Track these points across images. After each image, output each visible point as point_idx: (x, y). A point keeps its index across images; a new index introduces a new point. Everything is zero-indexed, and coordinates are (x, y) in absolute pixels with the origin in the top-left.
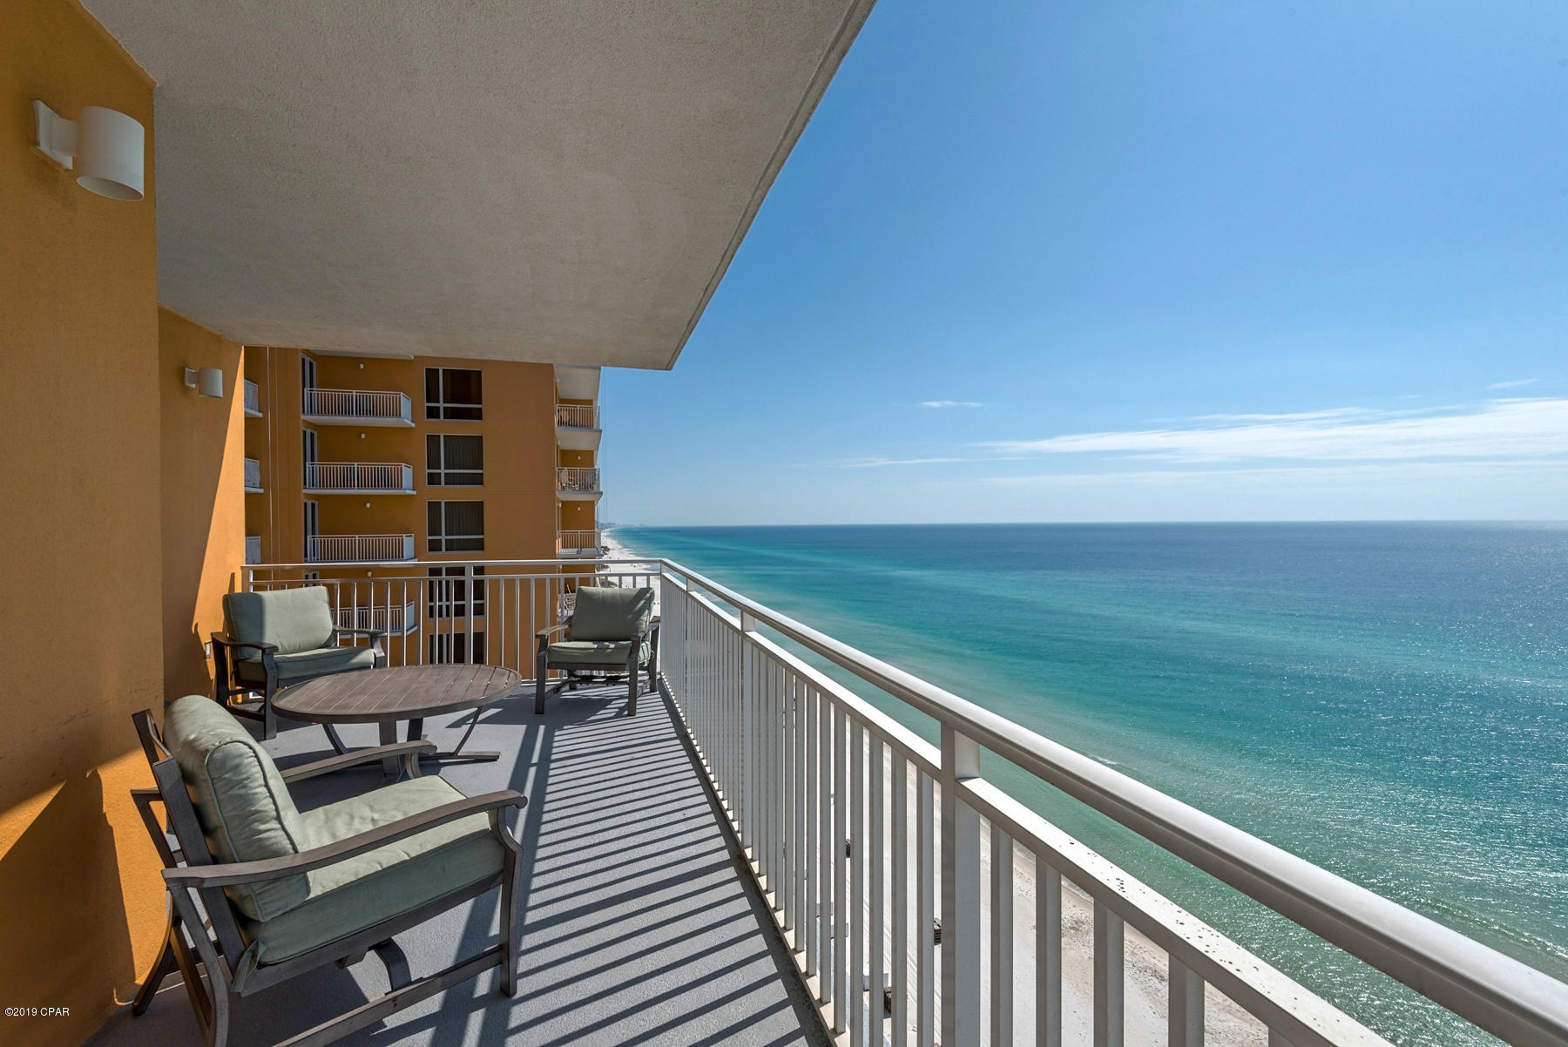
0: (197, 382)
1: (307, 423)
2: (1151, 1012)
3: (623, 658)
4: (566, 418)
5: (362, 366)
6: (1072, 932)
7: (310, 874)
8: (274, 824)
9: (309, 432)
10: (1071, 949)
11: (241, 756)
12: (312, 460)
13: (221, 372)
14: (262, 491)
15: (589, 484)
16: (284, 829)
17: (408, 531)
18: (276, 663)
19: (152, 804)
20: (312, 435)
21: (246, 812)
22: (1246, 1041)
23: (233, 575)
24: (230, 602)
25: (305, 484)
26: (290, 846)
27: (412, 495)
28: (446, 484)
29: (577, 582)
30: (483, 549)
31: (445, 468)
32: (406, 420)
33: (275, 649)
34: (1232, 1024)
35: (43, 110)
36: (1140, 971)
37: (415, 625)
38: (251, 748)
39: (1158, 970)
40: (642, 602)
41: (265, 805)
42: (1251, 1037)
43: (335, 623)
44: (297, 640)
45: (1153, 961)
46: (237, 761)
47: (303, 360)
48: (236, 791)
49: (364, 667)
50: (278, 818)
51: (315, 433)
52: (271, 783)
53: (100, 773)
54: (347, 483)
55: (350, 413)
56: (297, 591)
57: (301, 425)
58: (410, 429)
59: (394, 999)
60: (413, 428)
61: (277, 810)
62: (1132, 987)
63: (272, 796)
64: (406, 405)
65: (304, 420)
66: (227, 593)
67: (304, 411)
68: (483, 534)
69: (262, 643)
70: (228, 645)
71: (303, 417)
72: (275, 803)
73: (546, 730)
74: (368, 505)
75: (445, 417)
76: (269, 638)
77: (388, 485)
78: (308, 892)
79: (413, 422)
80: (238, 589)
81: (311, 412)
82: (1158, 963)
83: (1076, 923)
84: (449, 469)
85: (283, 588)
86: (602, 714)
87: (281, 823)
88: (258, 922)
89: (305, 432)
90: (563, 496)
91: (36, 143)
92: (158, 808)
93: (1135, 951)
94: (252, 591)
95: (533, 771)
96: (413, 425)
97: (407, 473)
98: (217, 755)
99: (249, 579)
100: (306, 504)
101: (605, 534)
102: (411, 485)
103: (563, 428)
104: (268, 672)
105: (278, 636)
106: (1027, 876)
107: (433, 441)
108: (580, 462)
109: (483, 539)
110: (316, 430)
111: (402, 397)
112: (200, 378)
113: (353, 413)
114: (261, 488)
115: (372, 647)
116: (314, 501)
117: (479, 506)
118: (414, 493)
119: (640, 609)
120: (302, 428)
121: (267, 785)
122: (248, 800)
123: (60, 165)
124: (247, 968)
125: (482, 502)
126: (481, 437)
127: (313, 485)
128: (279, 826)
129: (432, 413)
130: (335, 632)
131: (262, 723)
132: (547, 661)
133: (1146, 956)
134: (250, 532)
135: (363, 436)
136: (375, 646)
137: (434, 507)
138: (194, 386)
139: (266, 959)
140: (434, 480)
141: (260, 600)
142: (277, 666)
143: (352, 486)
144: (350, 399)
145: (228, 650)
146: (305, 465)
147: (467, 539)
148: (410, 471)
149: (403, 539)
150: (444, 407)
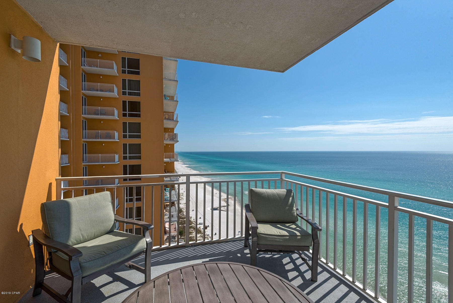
0: (21, 47)
3: (308, 243)
4: (167, 117)
5: (102, 99)
9: (84, 120)
12: (85, 129)
14: (69, 140)
17: (116, 153)
20: (85, 121)
23: (50, 184)
25: (83, 138)
27: (118, 141)
28: (129, 138)
30: (141, 159)
31: (129, 133)
32: (116, 117)
40: (291, 198)
47: (83, 97)
51: (86, 121)
55: (98, 114)
57: (82, 118)
64: (116, 112)
65: (83, 117)
67: (83, 114)
68: (141, 154)
71: (82, 116)
74: (104, 145)
75: (128, 117)
77: (110, 138)
79: (118, 118)
80: (53, 197)
81: (85, 114)
89: (83, 121)
90: (165, 142)
94: (62, 198)
96: (118, 119)
97: (116, 134)
99: (61, 186)
100: (83, 144)
102: (117, 138)
103: (166, 120)
105: (80, 230)
107: (125, 124)
108: (170, 131)
109: (141, 156)
111: (115, 110)
112: (23, 44)
113: (99, 115)
114: (68, 139)
116: (86, 143)
118: (119, 141)
120: (82, 119)
125: (140, 144)
126: (140, 123)
127: (86, 138)
129: (124, 115)
131: (71, 282)
135: (102, 122)
136: (146, 236)
137: (125, 145)
140: (125, 136)
141: (67, 206)
143: (98, 138)
144: (98, 110)
145: (45, 248)
146: (83, 131)
147: (135, 156)
148: (117, 133)
149: (115, 156)
150: (128, 113)
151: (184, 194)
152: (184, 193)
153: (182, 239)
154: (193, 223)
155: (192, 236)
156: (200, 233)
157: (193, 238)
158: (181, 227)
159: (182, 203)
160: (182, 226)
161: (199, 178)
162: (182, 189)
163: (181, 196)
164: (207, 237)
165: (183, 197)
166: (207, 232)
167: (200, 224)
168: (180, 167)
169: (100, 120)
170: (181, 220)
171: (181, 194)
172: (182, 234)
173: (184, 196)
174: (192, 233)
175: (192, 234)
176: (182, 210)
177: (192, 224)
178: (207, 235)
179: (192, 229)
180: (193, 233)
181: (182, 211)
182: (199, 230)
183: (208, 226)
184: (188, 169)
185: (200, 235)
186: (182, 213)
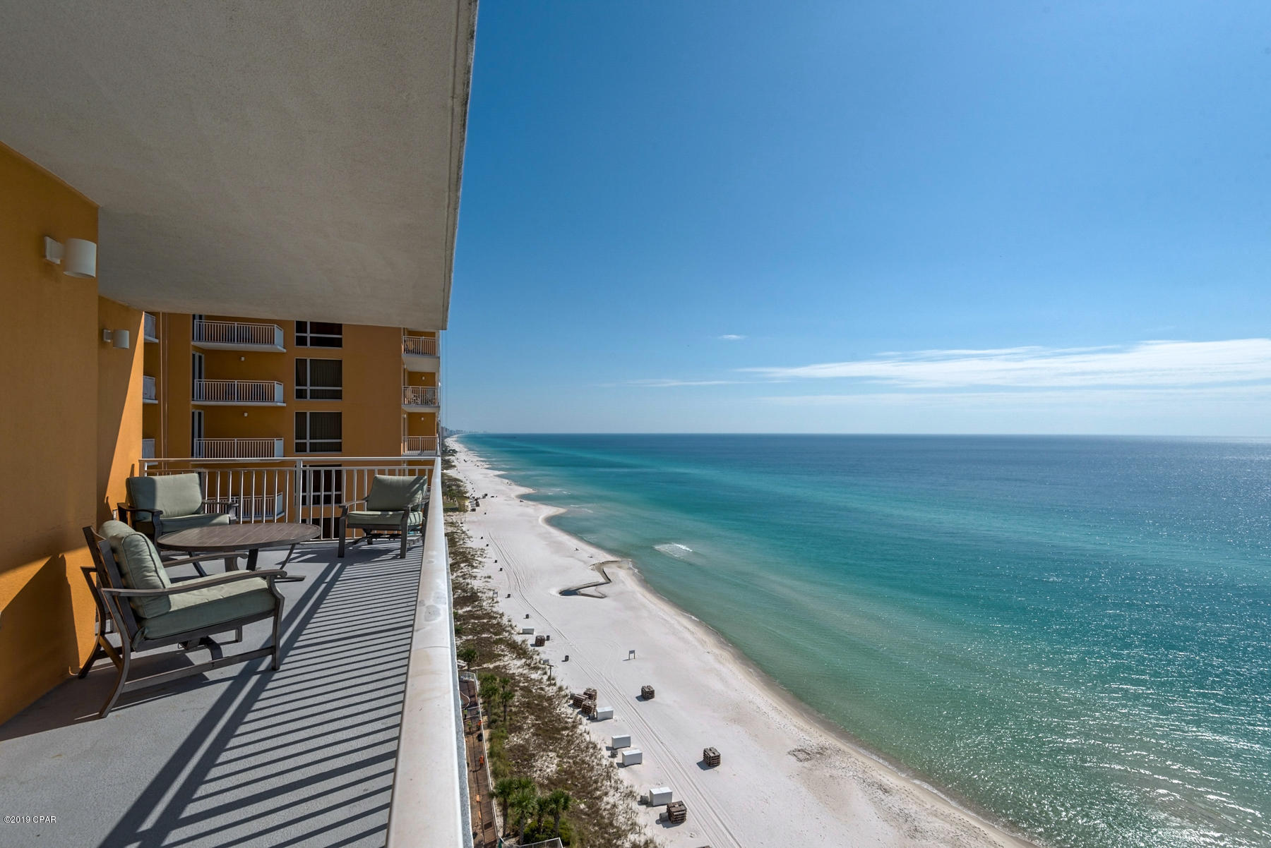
0: (112, 339)
1: (196, 348)
2: (876, 817)
3: (397, 521)
4: (412, 347)
6: (818, 756)
7: (170, 596)
8: (154, 574)
9: (197, 355)
10: (816, 769)
11: (138, 541)
12: (200, 378)
13: (128, 332)
14: (156, 402)
15: (431, 401)
16: (158, 576)
17: (278, 436)
18: (161, 522)
19: (91, 573)
20: (200, 357)
21: (140, 565)
22: (947, 837)
23: (133, 465)
24: (131, 483)
25: (193, 397)
26: (161, 585)
27: (283, 407)
28: (311, 398)
29: (377, 472)
30: (341, 450)
31: (311, 386)
32: (279, 347)
33: (161, 512)
34: (937, 825)
35: (48, 240)
36: (869, 786)
37: (283, 511)
38: (144, 538)
39: (883, 784)
40: (417, 485)
41: (150, 564)
42: (951, 835)
43: (204, 498)
44: (177, 509)
45: (879, 777)
46: (137, 543)
48: (136, 556)
49: (222, 524)
50: (156, 571)
51: (203, 356)
52: (153, 555)
53: (65, 556)
54: (228, 395)
55: (232, 340)
56: (178, 476)
57: (191, 349)
58: (283, 353)
59: (213, 663)
60: (284, 353)
61: (155, 567)
62: (862, 797)
63: (153, 561)
64: (278, 335)
65: (193, 346)
66: (129, 477)
67: (193, 339)
68: (341, 438)
69: (154, 509)
70: (128, 511)
71: (192, 343)
72: (154, 564)
73: (341, 566)
74: (246, 415)
75: (311, 345)
76: (158, 507)
77: (263, 399)
78: (170, 608)
79: (284, 348)
80: (137, 474)
81: (199, 339)
82: (882, 779)
83: (822, 749)
84: (315, 386)
85: (168, 474)
86: (384, 557)
87: (157, 573)
88: (146, 619)
89: (194, 355)
90: (409, 409)
91: (45, 256)
92: (94, 575)
93: (866, 770)
94: (147, 476)
95: (324, 585)
96: (285, 351)
97: (279, 390)
98: (127, 540)
99: (144, 468)
100: (193, 413)
101: (454, 439)
102: (282, 399)
103: (410, 355)
104: (156, 527)
105: (164, 506)
106: (785, 713)
107: (301, 363)
108: (425, 382)
109: (341, 443)
110: (203, 353)
111: (275, 329)
112: (114, 336)
113: (234, 341)
114: (156, 399)
115: (228, 513)
116: (200, 411)
117: (338, 417)
118: (285, 405)
119: (415, 490)
120: (192, 352)
121: (151, 555)
122: (141, 561)
123: (54, 263)
124: (139, 638)
125: (341, 414)
126: (341, 361)
127: (200, 398)
128: (156, 575)
129: (301, 341)
130: (203, 503)
132: (347, 523)
133: (874, 773)
134: (146, 435)
135: (243, 359)
136: (230, 512)
137: (301, 417)
138: (109, 341)
139: (149, 636)
140: (301, 395)
141: (153, 483)
142: (162, 523)
143: (232, 399)
144: (232, 329)
145: (128, 514)
146: (193, 382)
147: (327, 443)
148: (282, 387)
149: (274, 443)
150: (311, 337)
151: (486, 552)
152: (486, 548)
153: (473, 671)
154: (507, 629)
155: (502, 664)
156: (524, 657)
157: (503, 671)
158: (474, 640)
159: (479, 575)
160: (475, 638)
161: (534, 507)
162: (482, 538)
163: (476, 558)
164: (544, 666)
165: (483, 560)
166: (545, 653)
167: (526, 631)
168: (481, 477)
169: (239, 354)
170: (473, 621)
171: (478, 553)
172: (473, 657)
173: (485, 557)
174: (502, 658)
175: (500, 660)
176: (479, 594)
177: (504, 633)
178: (542, 662)
179: (503, 647)
180: (504, 656)
181: (479, 596)
182: (521, 649)
183: (548, 637)
184: (502, 482)
185: (524, 660)
186: (476, 603)
